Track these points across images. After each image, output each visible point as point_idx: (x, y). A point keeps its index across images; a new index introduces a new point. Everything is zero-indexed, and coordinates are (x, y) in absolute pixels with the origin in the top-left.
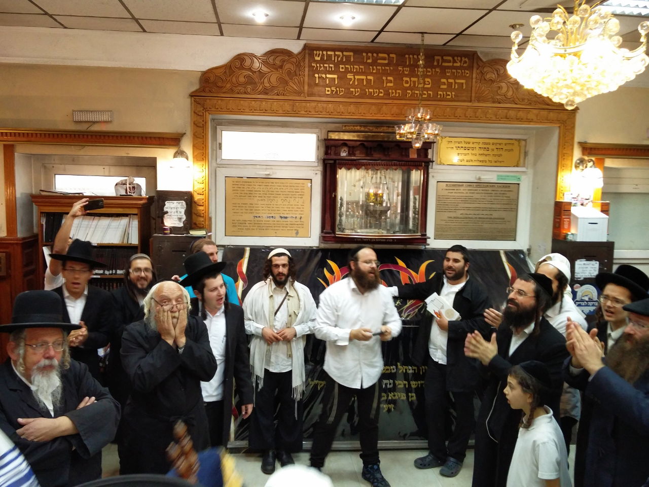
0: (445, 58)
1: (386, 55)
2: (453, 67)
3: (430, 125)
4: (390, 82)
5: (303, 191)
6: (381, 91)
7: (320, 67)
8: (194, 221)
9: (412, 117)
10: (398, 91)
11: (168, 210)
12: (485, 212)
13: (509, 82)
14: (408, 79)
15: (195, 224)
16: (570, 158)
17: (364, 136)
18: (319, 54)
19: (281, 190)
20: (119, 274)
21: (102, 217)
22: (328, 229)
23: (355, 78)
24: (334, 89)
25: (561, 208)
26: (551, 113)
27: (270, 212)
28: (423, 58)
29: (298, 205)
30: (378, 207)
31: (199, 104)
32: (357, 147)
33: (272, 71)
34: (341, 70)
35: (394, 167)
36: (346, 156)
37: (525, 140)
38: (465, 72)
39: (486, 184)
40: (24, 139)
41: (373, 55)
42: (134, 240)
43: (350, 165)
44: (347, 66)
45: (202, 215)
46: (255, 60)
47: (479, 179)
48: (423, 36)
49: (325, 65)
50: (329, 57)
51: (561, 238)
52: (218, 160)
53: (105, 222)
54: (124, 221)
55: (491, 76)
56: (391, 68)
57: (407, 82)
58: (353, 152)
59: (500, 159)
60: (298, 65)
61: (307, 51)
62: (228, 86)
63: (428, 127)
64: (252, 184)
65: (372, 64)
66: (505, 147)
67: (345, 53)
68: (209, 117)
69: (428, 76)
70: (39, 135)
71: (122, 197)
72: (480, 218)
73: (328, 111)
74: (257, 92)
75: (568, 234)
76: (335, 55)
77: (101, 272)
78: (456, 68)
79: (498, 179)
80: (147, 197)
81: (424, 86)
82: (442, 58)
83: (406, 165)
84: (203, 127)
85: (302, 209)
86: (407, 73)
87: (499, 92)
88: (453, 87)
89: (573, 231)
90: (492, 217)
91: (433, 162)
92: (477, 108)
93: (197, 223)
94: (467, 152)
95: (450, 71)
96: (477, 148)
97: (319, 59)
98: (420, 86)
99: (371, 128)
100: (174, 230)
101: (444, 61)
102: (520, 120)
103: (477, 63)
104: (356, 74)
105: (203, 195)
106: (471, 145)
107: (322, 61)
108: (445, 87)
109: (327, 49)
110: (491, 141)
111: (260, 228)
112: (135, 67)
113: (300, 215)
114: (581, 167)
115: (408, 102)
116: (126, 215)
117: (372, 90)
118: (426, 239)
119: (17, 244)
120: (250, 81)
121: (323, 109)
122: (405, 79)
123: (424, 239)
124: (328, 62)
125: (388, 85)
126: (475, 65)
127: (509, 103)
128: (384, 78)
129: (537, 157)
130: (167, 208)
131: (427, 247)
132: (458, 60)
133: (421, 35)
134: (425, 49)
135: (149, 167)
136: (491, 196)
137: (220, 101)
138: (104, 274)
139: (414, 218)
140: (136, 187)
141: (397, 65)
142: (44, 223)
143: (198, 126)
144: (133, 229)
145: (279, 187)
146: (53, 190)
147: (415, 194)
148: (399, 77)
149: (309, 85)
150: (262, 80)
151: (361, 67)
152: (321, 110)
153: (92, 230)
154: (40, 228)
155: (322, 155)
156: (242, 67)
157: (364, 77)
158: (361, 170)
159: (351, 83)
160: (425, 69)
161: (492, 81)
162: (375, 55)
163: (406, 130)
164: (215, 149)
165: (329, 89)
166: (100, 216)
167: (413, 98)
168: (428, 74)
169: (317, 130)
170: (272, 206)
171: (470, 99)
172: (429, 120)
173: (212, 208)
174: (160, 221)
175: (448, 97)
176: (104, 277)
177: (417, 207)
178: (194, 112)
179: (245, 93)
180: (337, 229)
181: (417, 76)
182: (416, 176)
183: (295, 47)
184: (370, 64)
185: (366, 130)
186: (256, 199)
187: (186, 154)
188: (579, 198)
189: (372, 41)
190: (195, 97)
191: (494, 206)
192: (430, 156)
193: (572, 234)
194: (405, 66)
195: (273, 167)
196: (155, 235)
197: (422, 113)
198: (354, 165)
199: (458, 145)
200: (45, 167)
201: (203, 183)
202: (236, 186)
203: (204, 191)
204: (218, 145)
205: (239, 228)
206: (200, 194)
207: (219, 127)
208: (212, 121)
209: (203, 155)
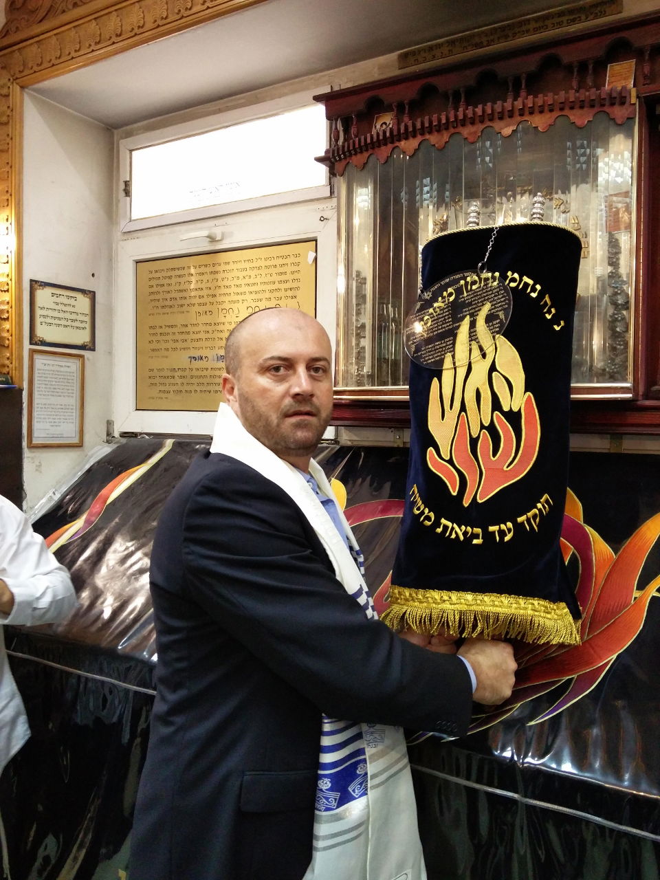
5: (296, 276)
19: (247, 281)
64: (186, 272)
145: (241, 274)
186: (193, 309)
201: (7, 262)
202: (153, 283)
203: (9, 282)
204: (122, 186)
205: (162, 388)
206: (5, 291)
207: (123, 143)
208: (115, 132)
209: (7, 191)
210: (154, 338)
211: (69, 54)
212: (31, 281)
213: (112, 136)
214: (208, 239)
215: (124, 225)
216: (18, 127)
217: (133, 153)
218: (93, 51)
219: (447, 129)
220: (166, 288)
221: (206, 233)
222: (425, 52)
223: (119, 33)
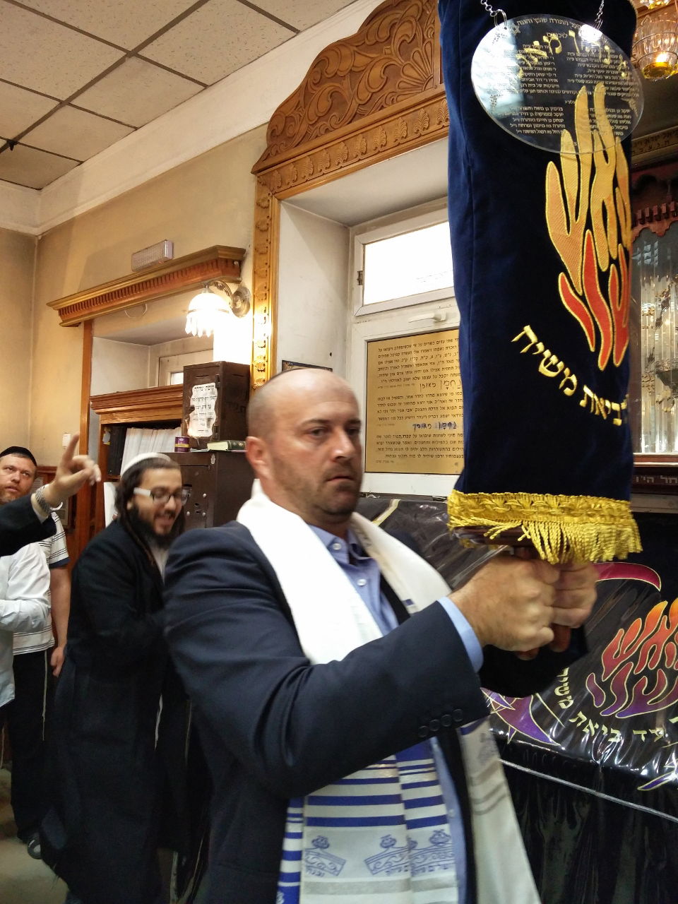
27: (446, 412)
143: (261, 230)
164: (353, 285)
170: (449, 397)
186: (418, 382)
200: (162, 363)
201: (265, 347)
202: (383, 359)
203: (266, 363)
204: (356, 276)
205: (389, 453)
206: (261, 371)
207: (357, 238)
208: (351, 229)
209: (266, 287)
210: (382, 408)
211: (321, 170)
212: (283, 361)
213: (348, 233)
214: (434, 320)
215: (357, 310)
216: (275, 233)
217: (366, 246)
218: (341, 167)
219: (667, 218)
220: (394, 364)
221: (432, 315)
222: (641, 144)
223: (364, 152)
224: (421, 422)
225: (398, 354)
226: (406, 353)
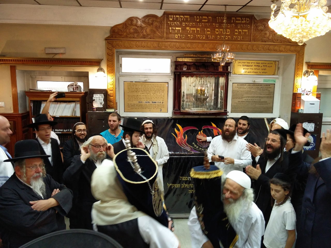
0: (237, 18)
1: (206, 17)
2: (241, 23)
3: (229, 54)
4: (209, 31)
5: (164, 88)
6: (204, 36)
7: (172, 24)
8: (108, 105)
9: (220, 49)
10: (212, 36)
11: (95, 99)
12: (257, 99)
13: (270, 31)
14: (218, 30)
15: (109, 106)
16: (301, 70)
17: (195, 60)
18: (172, 17)
19: (153, 88)
20: (71, 132)
21: (61, 103)
22: (177, 108)
23: (190, 30)
24: (180, 35)
25: (296, 96)
26: (292, 47)
27: (147, 99)
28: (226, 18)
29: (161, 96)
30: (202, 97)
31: (110, 44)
32: (191, 65)
33: (148, 26)
34: (183, 25)
35: (211, 76)
36: (186, 70)
37: (278, 61)
38: (247, 26)
39: (258, 84)
40: (20, 63)
41: (200, 17)
42: (78, 114)
43: (188, 75)
44: (186, 23)
45: (112, 101)
46: (139, 20)
47: (254, 81)
48: (226, 7)
49: (175, 23)
50: (177, 18)
51: (296, 112)
52: (120, 73)
53: (63, 105)
54: (73, 105)
55: (261, 28)
56: (209, 24)
57: (217, 31)
58: (189, 68)
59: (265, 71)
60: (161, 23)
61: (165, 16)
62: (125, 34)
63: (228, 55)
64: (138, 85)
65: (199, 22)
66: (268, 65)
67: (185, 16)
68: (115, 51)
69: (228, 28)
70: (28, 61)
71: (71, 92)
72: (254, 102)
73: (176, 46)
74: (139, 37)
75: (299, 110)
76: (180, 17)
77: (62, 130)
78: (243, 24)
79: (264, 81)
80: (84, 92)
81: (226, 33)
82: (236, 19)
83: (217, 75)
84: (112, 55)
85: (163, 98)
86: (217, 26)
87: (265, 36)
88: (241, 34)
89: (302, 108)
90: (261, 101)
91: (231, 73)
92: (253, 45)
93: (110, 105)
94: (248, 67)
95: (240, 25)
96: (254, 66)
97: (171, 19)
98: (224, 33)
99: (199, 56)
100: (98, 109)
101: (236, 20)
102: (275, 51)
103: (254, 21)
104: (191, 27)
105: (112, 91)
106: (250, 64)
107: (173, 21)
108: (237, 34)
109: (176, 14)
110: (260, 62)
111: (142, 108)
112: (77, 25)
113: (163, 101)
114: (307, 75)
115: (218, 42)
116: (74, 101)
117: (199, 36)
118: (227, 113)
119: (19, 116)
120: (136, 31)
121: (174, 46)
122: (216, 30)
123: (226, 113)
124: (176, 21)
125: (208, 33)
126: (253, 22)
127: (270, 42)
128: (206, 29)
129: (284, 70)
130: (94, 98)
131: (227, 117)
132: (244, 19)
133: (224, 6)
134: (227, 14)
135: (85, 77)
136: (260, 90)
137: (120, 42)
138: (63, 131)
139: (221, 102)
140: (78, 87)
141: (213, 22)
142: (32, 106)
143: (109, 55)
144: (77, 108)
145: (151, 87)
146: (36, 89)
147: (221, 90)
148: (213, 29)
149: (166, 33)
150: (142, 31)
151: (193, 23)
152: (173, 46)
153: (56, 109)
154: (30, 109)
155: (173, 70)
156: (132, 24)
157: (195, 29)
158: (193, 77)
159: (188, 32)
160: (227, 25)
161: (262, 30)
162: (201, 17)
163: (217, 57)
164: (118, 67)
165: (177, 35)
166: (60, 102)
167: (221, 40)
168: (228, 27)
169: (171, 57)
170: (148, 96)
171: (250, 40)
172: (229, 51)
173: (117, 97)
174: (91, 105)
175: (238, 39)
176: (63, 133)
177: (222, 96)
178: (107, 48)
179: (133, 38)
180: (181, 108)
181: (223, 28)
182: (222, 80)
183: (159, 13)
184: (198, 22)
185: (196, 56)
186: (139, 93)
187: (104, 70)
188: (306, 91)
189: (199, 10)
190: (107, 40)
191: (261, 95)
192: (229, 70)
193: (302, 110)
194: (216, 23)
195: (148, 76)
196: (89, 111)
197: (225, 48)
198: (190, 75)
199: (243, 64)
200: (32, 77)
202: (129, 86)
204: (120, 65)
207: (120, 56)
210: (129, 98)
220: (132, 88)
224: (141, 101)
225: (133, 86)
226: (136, 86)
